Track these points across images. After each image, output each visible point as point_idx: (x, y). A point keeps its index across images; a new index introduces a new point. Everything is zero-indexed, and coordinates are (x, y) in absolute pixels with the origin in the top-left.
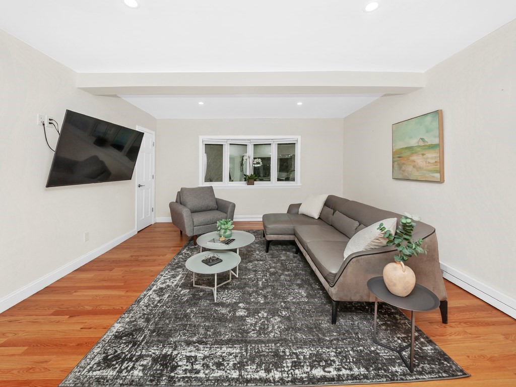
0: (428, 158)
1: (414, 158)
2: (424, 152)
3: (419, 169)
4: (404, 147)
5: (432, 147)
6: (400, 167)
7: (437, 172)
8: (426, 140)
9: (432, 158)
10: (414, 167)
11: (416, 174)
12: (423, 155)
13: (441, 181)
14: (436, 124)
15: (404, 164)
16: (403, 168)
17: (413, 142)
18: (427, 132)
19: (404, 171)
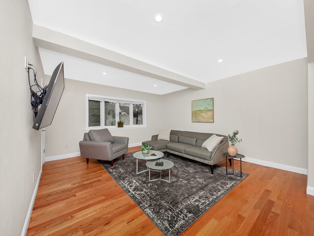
0: (208, 114)
1: (202, 114)
2: (206, 112)
3: (205, 118)
4: (197, 110)
5: (210, 110)
6: (196, 117)
7: (212, 119)
8: (207, 108)
9: (210, 114)
10: (202, 117)
11: (203, 120)
12: (206, 113)
13: (213, 122)
14: (212, 103)
15: (198, 116)
16: (197, 118)
17: (202, 108)
18: (208, 105)
19: (197, 119)
